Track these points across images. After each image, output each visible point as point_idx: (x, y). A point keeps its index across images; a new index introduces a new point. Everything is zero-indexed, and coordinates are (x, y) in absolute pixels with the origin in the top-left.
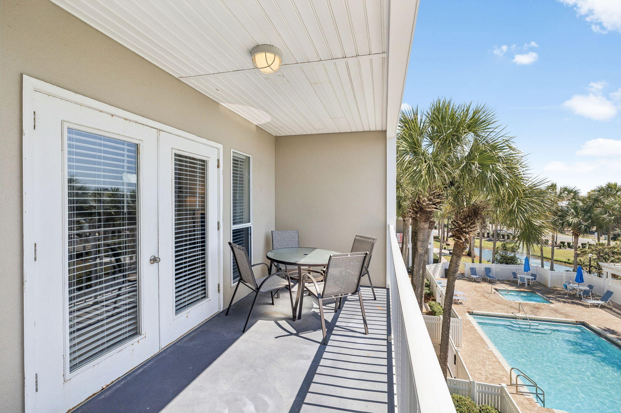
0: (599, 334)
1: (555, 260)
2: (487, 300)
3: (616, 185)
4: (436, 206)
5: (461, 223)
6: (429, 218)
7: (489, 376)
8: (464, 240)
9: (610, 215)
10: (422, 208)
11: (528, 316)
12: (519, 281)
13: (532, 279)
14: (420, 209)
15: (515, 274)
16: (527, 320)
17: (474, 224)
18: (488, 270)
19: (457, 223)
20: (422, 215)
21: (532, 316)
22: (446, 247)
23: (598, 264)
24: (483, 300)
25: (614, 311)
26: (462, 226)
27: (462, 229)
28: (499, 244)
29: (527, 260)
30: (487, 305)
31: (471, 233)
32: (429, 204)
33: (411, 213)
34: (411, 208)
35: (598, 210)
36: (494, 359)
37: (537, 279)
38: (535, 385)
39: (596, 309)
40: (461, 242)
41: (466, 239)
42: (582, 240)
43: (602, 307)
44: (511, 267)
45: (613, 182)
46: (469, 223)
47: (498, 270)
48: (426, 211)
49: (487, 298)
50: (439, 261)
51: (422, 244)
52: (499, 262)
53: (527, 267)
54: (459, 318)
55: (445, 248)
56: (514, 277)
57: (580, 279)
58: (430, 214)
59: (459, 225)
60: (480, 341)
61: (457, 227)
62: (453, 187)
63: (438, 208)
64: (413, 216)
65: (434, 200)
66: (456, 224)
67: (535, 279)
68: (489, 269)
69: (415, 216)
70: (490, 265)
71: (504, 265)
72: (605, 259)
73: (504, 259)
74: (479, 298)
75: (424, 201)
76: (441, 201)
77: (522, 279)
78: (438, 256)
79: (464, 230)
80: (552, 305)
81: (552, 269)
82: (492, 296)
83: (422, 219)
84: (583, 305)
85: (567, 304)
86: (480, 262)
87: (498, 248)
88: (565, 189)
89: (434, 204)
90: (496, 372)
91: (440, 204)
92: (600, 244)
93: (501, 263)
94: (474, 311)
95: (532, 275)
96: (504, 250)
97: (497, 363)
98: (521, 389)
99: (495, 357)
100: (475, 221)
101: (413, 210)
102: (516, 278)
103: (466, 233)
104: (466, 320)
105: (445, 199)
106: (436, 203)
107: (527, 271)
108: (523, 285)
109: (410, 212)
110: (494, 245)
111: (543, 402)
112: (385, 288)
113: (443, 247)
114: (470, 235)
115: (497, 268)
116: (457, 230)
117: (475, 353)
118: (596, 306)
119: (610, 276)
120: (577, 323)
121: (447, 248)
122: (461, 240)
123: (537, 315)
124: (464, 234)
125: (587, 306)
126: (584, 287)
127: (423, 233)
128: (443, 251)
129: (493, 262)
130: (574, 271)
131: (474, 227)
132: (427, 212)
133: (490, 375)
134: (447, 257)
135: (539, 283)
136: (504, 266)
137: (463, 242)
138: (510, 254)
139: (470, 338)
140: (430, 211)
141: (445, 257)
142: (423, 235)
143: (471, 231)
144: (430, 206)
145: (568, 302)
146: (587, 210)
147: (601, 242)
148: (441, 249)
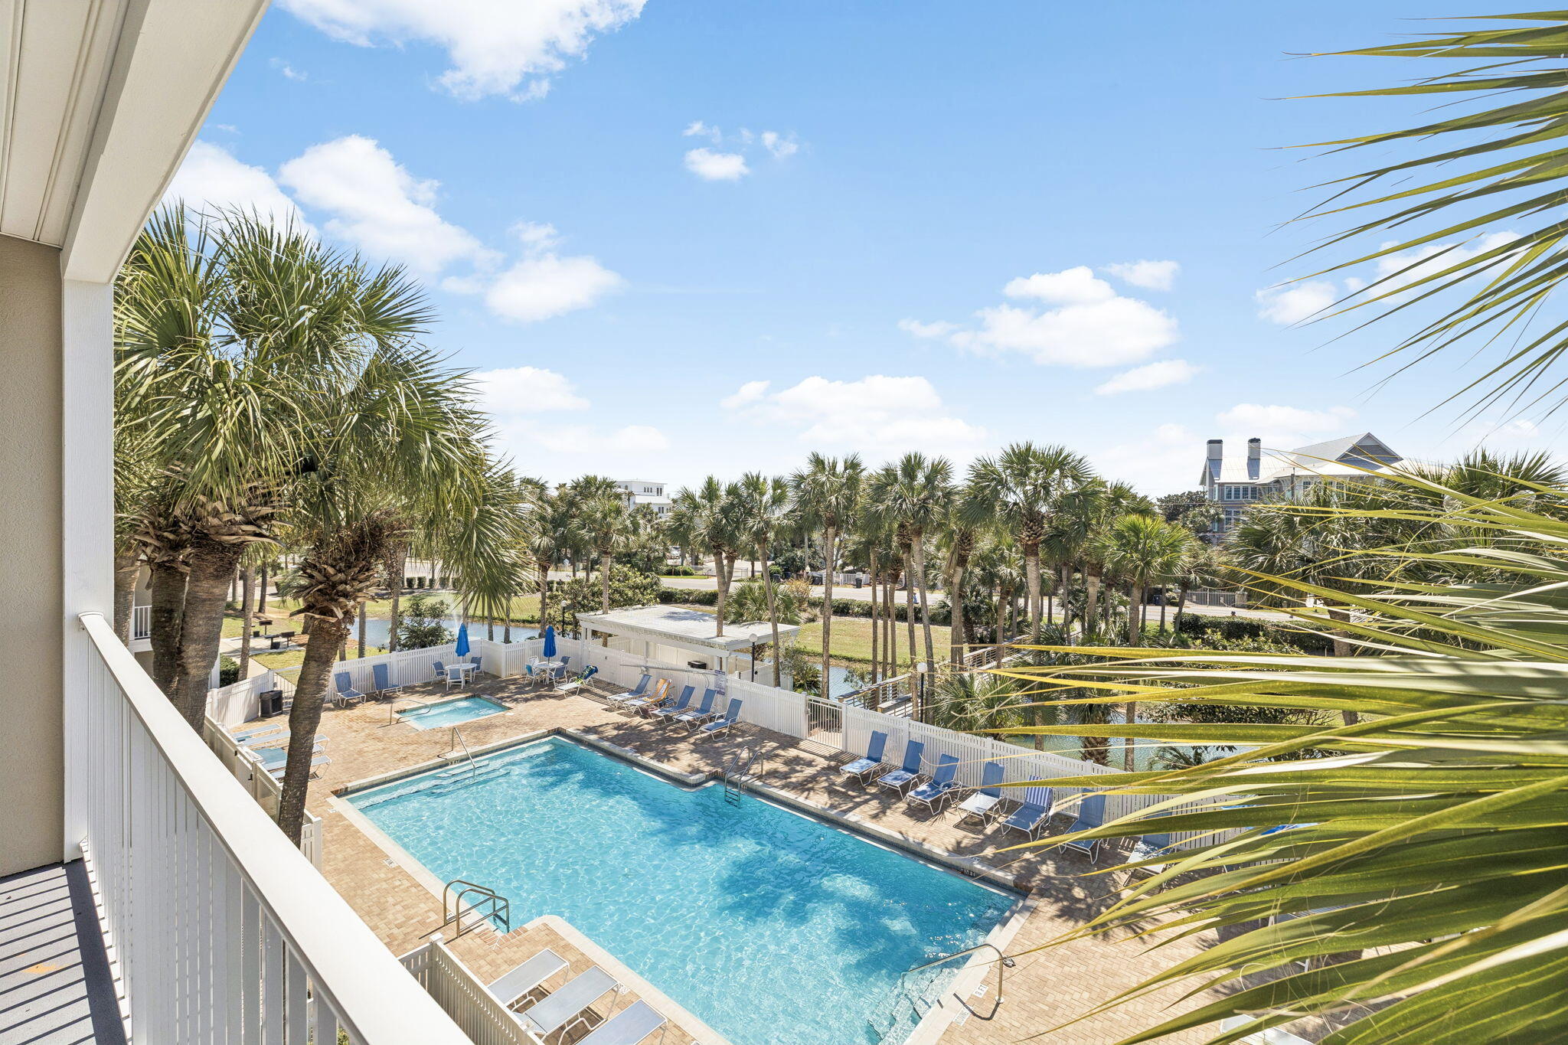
0: (579, 741)
1: (512, 621)
2: (380, 745)
3: (595, 478)
4: (259, 527)
5: (331, 571)
6: (230, 563)
7: (395, 931)
8: (340, 615)
9: (590, 531)
10: (206, 535)
11: (471, 750)
12: (449, 680)
13: (473, 669)
14: (197, 538)
15: (439, 666)
16: (468, 759)
17: (368, 570)
18: (380, 671)
19: (320, 571)
20: (205, 557)
21: (478, 749)
22: (261, 629)
23: (574, 617)
24: (370, 748)
25: (596, 695)
26: (334, 579)
27: (334, 586)
28: (404, 603)
29: (463, 631)
30: (382, 758)
31: (360, 594)
32: (233, 523)
33: (149, 550)
34: (151, 530)
35: (576, 522)
36: (406, 884)
37: (483, 667)
38: (493, 896)
39: (573, 697)
40: (333, 620)
41: (346, 613)
42: (553, 575)
43: (581, 691)
44: (433, 653)
45: (591, 474)
46: (356, 570)
47: (402, 664)
48: (220, 543)
49: (380, 740)
50: (240, 675)
51: (202, 650)
52: (404, 646)
53: (463, 647)
54: (314, 819)
55: (257, 635)
56: (438, 674)
57: (550, 651)
58: (235, 553)
59: (327, 576)
60: (369, 855)
61: (321, 583)
62: (313, 475)
63: (264, 532)
64: (160, 558)
65: (252, 509)
66: (315, 574)
67: (478, 668)
68: (384, 667)
69: (165, 559)
70: (385, 657)
71: (416, 650)
72: (583, 606)
73: (417, 637)
74: (361, 746)
75: (216, 513)
76: (272, 514)
77: (455, 673)
78: (238, 661)
79: (341, 587)
80: (509, 714)
81: (507, 641)
82: (393, 730)
83: (203, 571)
84: (554, 697)
85: (532, 702)
86: (361, 654)
87: (402, 613)
88: (529, 481)
89: (249, 523)
90: (412, 912)
91: (270, 520)
92: (576, 582)
93: (411, 647)
94: (349, 785)
95: (474, 660)
96: (417, 615)
97: (413, 890)
98: (466, 921)
99: (408, 877)
100: (369, 563)
101: (159, 538)
102: (442, 673)
103: (346, 595)
104: (330, 815)
105: (289, 506)
106: (258, 518)
107: (464, 655)
108: (455, 687)
109: (145, 544)
110: (396, 606)
111: (506, 923)
112: (60, 863)
113: (253, 630)
114: (359, 600)
115: (402, 662)
116: (319, 590)
117: (359, 892)
118: (573, 693)
119: (589, 633)
120: (549, 733)
121: (262, 633)
122: (333, 615)
123: (486, 743)
124: (342, 599)
125: (561, 697)
126: (556, 664)
127: (208, 612)
128: (255, 643)
129: (392, 649)
130: (540, 636)
131: (367, 579)
132: (223, 548)
133: (399, 926)
134: (263, 657)
135: (486, 673)
136: (418, 653)
137: (339, 622)
138: (429, 623)
139: (345, 859)
140: (234, 545)
141: (258, 658)
142: (210, 619)
143: (360, 590)
144: (235, 529)
145: (532, 699)
146: (558, 521)
147: (577, 577)
148: (246, 640)
